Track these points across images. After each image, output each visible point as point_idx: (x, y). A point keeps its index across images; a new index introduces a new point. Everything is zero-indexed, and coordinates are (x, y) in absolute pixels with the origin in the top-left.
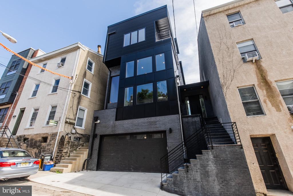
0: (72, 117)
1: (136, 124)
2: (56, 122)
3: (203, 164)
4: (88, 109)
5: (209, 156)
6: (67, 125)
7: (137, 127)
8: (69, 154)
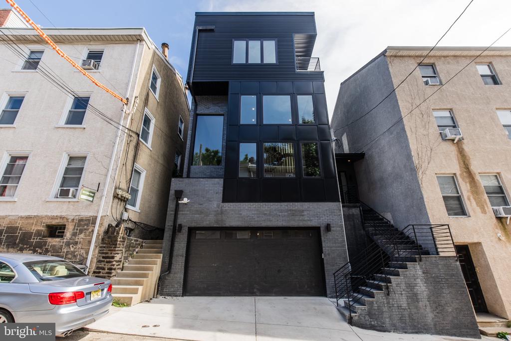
0: (124, 185)
1: (266, 212)
2: (91, 194)
4: (147, 171)
5: (416, 272)
6: (116, 200)
7: (268, 217)
8: (123, 264)
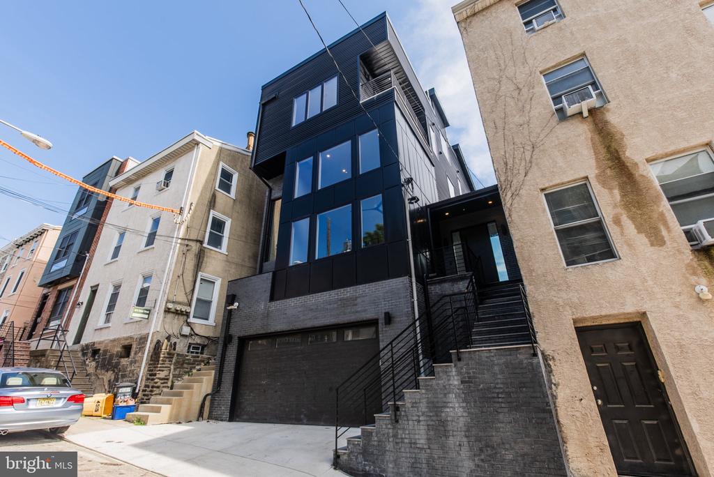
0: (182, 297)
1: (312, 307)
2: (145, 312)
3: (435, 400)
4: (223, 279)
5: (449, 380)
6: (170, 316)
7: (315, 313)
8: (173, 382)
